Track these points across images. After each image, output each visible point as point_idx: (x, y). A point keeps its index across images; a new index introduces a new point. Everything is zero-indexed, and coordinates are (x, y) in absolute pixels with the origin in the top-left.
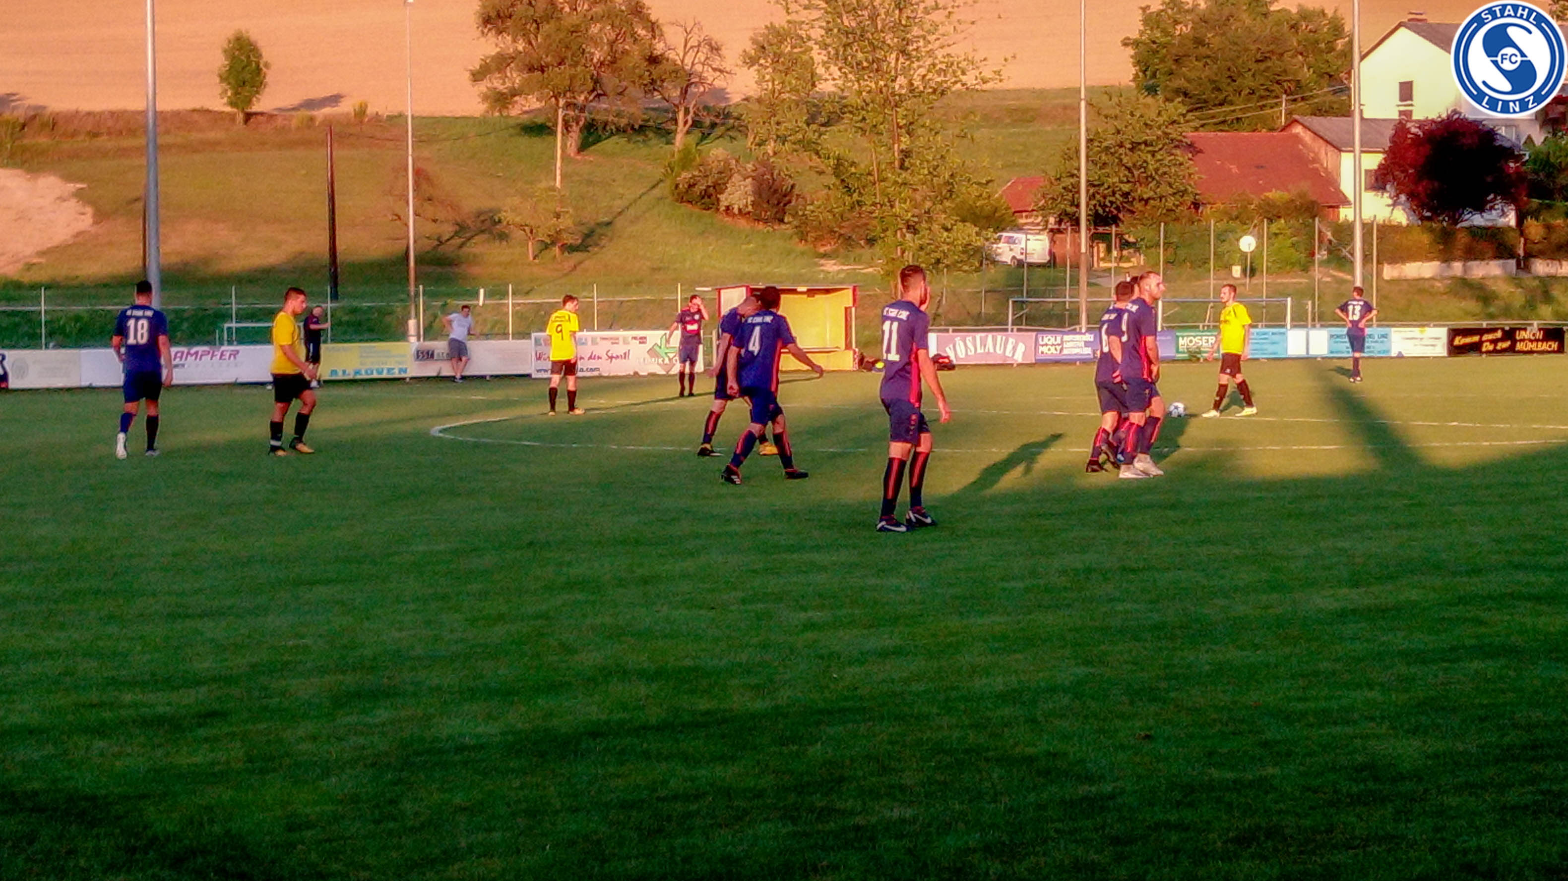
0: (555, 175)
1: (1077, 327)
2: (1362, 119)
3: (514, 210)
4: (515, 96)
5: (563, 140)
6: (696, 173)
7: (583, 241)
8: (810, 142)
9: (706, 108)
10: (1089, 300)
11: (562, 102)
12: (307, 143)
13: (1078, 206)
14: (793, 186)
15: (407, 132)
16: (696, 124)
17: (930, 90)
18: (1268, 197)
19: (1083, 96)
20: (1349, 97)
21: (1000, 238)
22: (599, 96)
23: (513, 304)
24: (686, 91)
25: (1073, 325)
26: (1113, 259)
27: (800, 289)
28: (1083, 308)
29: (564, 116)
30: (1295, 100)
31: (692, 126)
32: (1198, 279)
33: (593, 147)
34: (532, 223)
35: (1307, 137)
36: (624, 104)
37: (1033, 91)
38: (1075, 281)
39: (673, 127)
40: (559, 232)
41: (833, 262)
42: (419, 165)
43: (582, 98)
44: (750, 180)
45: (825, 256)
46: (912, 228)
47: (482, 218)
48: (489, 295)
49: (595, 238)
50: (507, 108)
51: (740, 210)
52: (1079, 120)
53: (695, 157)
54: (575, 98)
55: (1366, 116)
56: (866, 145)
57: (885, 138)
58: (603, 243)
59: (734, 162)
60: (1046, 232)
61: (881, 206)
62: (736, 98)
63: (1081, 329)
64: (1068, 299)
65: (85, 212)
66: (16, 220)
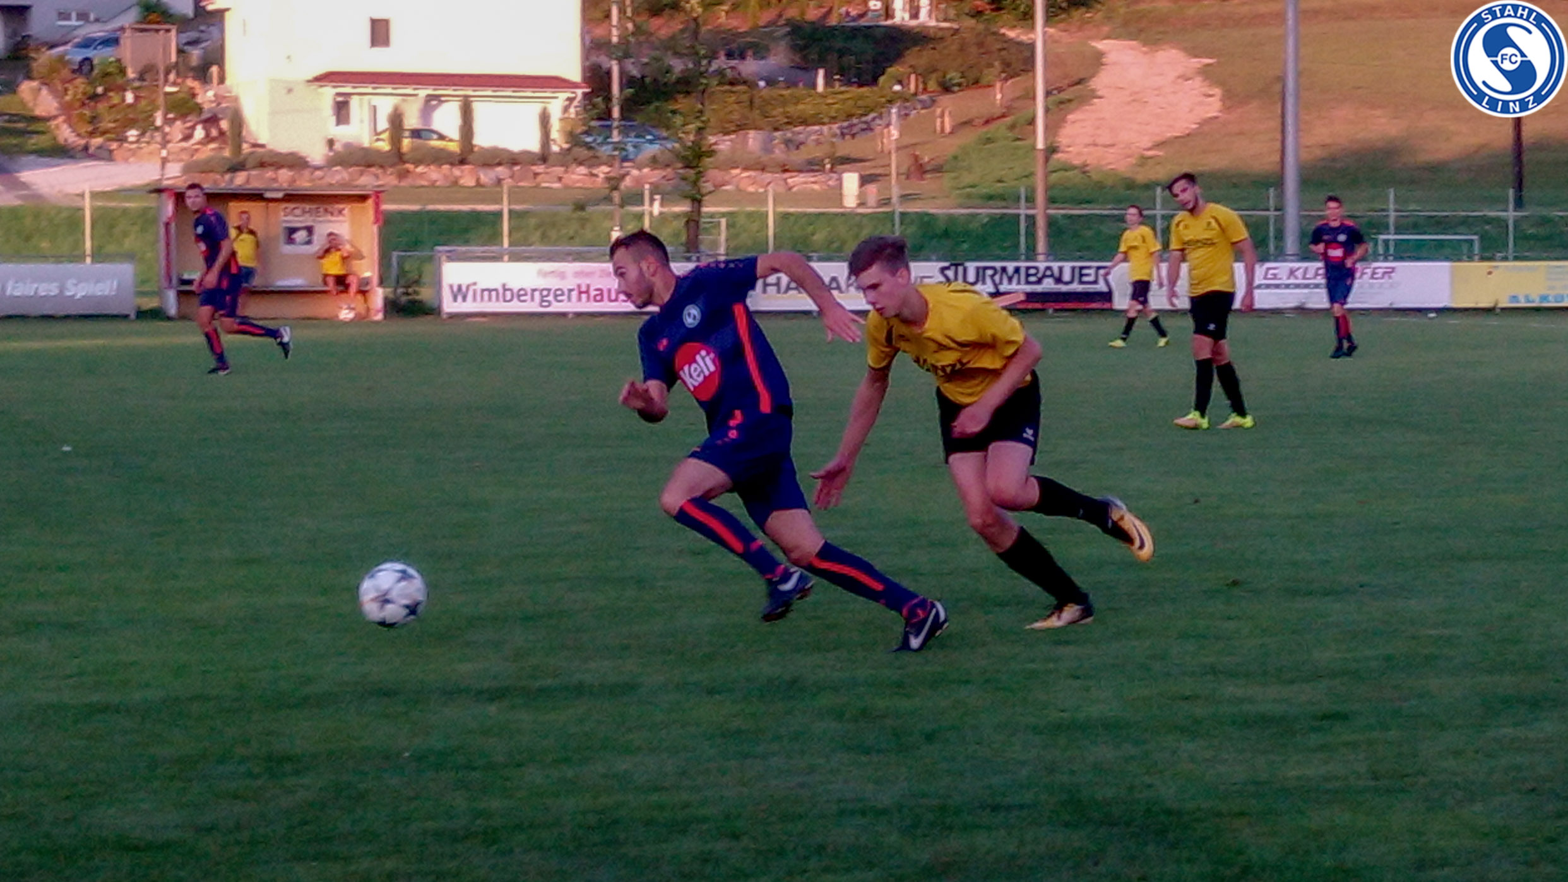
65: (1211, 93)
66: (1129, 103)
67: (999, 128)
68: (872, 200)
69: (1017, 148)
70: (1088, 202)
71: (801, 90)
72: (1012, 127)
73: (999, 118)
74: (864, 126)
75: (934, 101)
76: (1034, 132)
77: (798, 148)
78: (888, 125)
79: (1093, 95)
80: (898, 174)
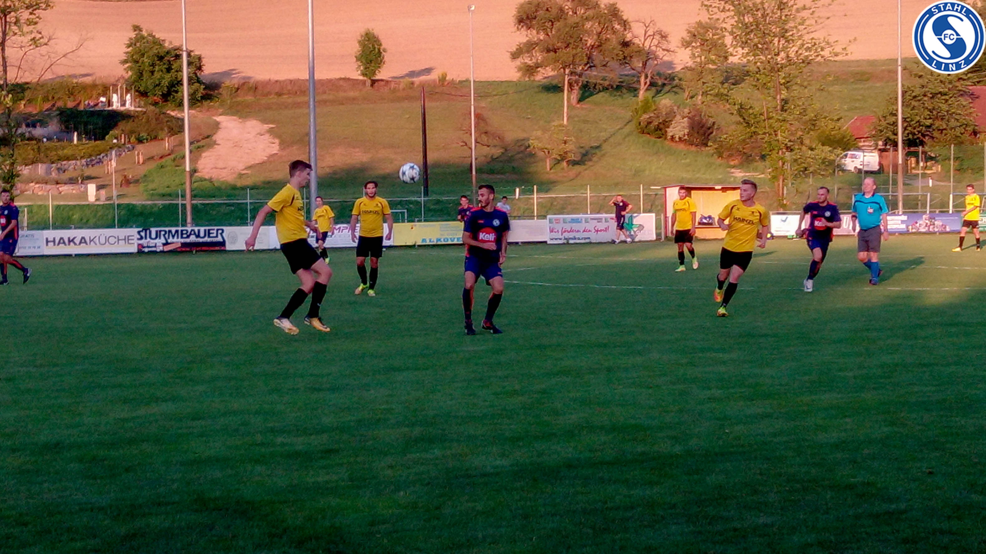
0: (563, 117)
1: (897, 211)
3: (537, 138)
4: (538, 67)
5: (568, 95)
6: (652, 115)
7: (582, 158)
8: (722, 95)
9: (659, 74)
10: (905, 194)
11: (567, 71)
12: (408, 98)
13: (896, 134)
14: (714, 123)
15: (471, 91)
16: (652, 84)
17: (801, 61)
19: (899, 63)
21: (846, 155)
22: (591, 67)
23: (537, 198)
24: (646, 63)
25: (894, 210)
26: (920, 168)
27: (717, 187)
28: (900, 198)
29: (569, 80)
31: (649, 85)
33: (587, 100)
34: (549, 147)
36: (607, 72)
37: (868, 61)
38: (895, 182)
39: (638, 86)
40: (566, 153)
41: (739, 170)
42: (479, 111)
43: (580, 68)
44: (686, 119)
45: (734, 167)
46: (789, 149)
47: (518, 144)
48: (522, 193)
49: (590, 156)
50: (533, 75)
51: (680, 138)
52: (897, 79)
53: (651, 105)
54: (575, 68)
56: (760, 96)
57: (772, 91)
58: (595, 159)
59: (675, 108)
60: (877, 150)
61: (769, 135)
62: (678, 68)
63: (898, 212)
64: (890, 193)
65: (274, 142)
66: (233, 147)
67: (167, 161)
68: (103, 198)
69: (177, 170)
70: (214, 197)
71: (65, 143)
72: (174, 160)
73: (167, 156)
74: (99, 161)
75: (133, 148)
76: (185, 162)
77: (64, 172)
78: (111, 160)
79: (215, 143)
80: (116, 185)
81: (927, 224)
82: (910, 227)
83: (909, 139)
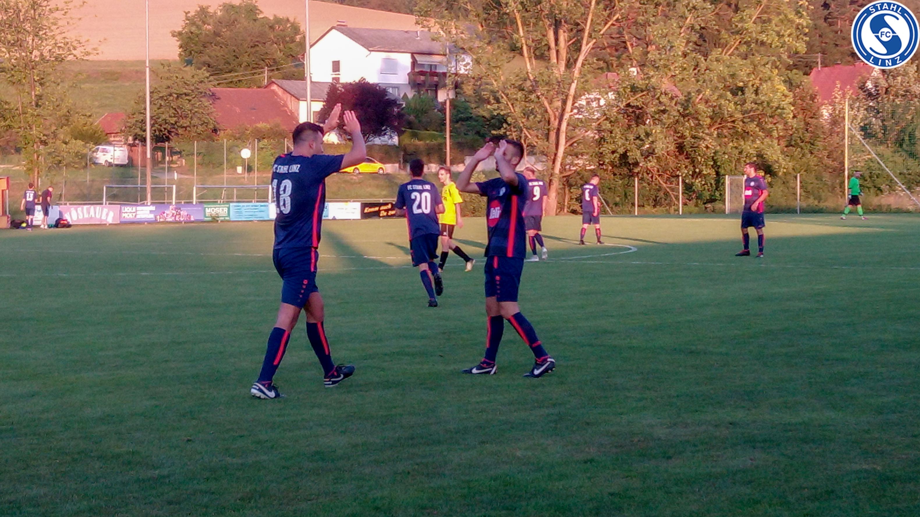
1: (146, 202)
2: (311, 82)
10: (152, 186)
13: (145, 131)
17: (54, 59)
18: (257, 127)
19: (147, 65)
20: (304, 68)
21: (98, 149)
25: (143, 201)
26: (167, 162)
28: (149, 190)
30: (273, 70)
32: (217, 174)
35: (280, 92)
37: (116, 62)
38: (144, 175)
46: (44, 143)
52: (145, 80)
55: (313, 80)
56: (14, 92)
57: (27, 87)
60: (126, 146)
61: (24, 129)
64: (139, 185)
81: (173, 214)
82: (158, 217)
83: (156, 136)
